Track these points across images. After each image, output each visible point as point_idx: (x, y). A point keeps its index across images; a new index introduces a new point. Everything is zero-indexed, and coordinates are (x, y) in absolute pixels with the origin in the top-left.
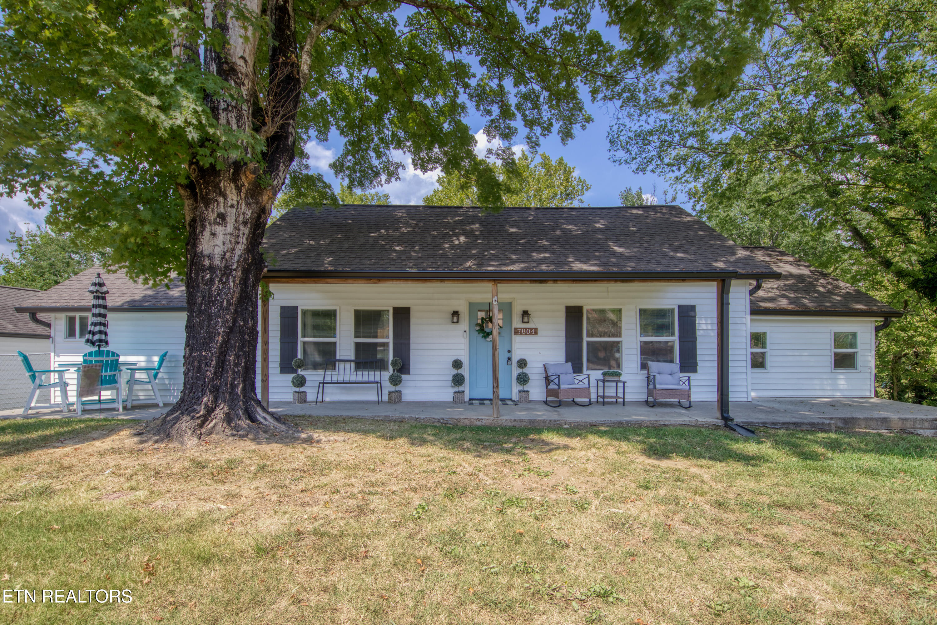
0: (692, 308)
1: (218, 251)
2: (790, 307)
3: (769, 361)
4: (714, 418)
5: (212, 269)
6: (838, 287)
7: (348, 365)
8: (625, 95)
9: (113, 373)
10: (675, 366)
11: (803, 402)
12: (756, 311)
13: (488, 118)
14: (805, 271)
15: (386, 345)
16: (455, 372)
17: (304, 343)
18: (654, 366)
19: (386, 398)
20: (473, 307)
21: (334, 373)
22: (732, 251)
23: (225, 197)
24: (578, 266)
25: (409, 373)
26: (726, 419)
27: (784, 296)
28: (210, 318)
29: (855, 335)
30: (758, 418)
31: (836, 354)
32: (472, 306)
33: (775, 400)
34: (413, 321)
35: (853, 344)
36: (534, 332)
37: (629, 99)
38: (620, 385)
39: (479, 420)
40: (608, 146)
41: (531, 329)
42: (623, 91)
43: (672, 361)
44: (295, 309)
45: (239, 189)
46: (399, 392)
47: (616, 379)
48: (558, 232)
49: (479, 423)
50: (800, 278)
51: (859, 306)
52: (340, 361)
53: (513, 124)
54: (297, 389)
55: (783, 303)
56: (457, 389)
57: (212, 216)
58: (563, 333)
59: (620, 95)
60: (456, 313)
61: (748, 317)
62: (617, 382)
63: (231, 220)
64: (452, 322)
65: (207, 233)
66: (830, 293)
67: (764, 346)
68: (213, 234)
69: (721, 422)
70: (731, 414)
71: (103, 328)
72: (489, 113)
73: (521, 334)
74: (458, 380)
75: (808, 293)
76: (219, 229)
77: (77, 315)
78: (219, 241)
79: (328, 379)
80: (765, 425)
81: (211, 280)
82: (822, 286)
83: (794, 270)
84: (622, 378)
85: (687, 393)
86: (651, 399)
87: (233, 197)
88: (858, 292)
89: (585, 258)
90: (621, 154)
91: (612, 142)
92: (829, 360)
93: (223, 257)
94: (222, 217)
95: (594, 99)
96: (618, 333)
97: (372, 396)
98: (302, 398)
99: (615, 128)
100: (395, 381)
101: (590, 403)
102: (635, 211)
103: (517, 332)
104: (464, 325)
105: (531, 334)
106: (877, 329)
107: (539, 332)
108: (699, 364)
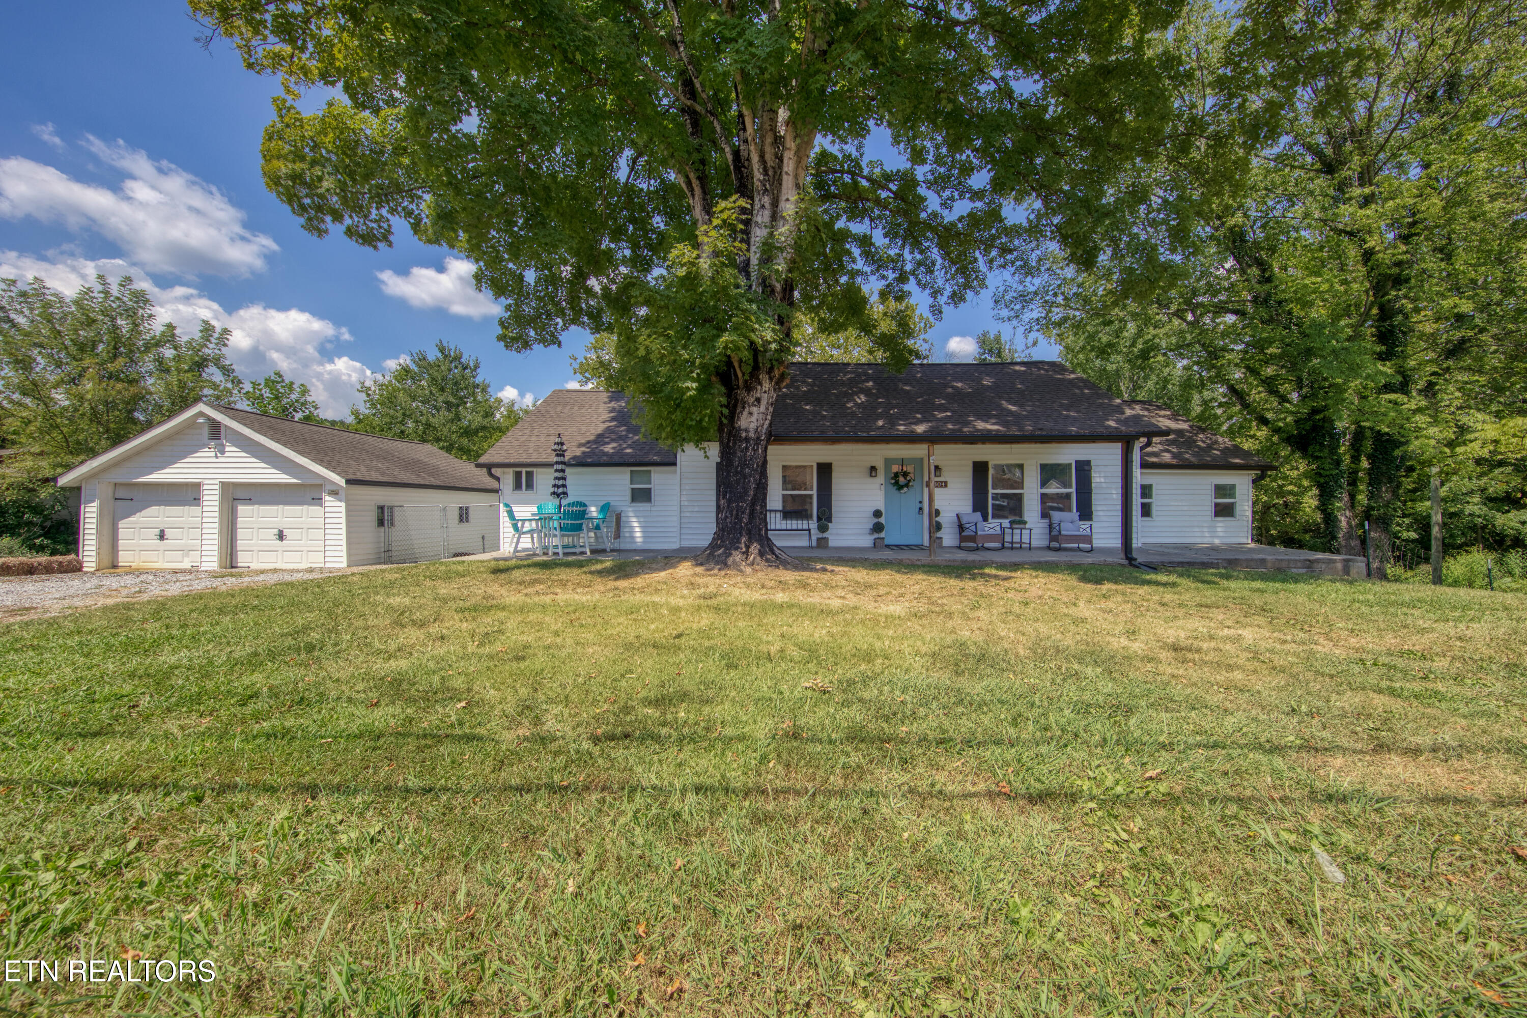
0: (1088, 463)
1: (752, 426)
2: (1174, 462)
3: (1155, 510)
4: (1120, 559)
5: (747, 439)
6: (1216, 442)
7: (778, 514)
8: (1018, 263)
10: (1074, 514)
11: (1187, 547)
12: (1145, 465)
13: (883, 283)
14: (1184, 426)
15: (811, 496)
16: (875, 520)
18: (1056, 516)
19: (814, 543)
20: (888, 462)
22: (1119, 410)
23: (761, 384)
24: (981, 425)
25: (832, 522)
26: (1130, 559)
27: (1167, 451)
28: (745, 477)
29: (1233, 487)
30: (1155, 559)
31: (1216, 505)
32: (886, 461)
33: (1161, 545)
34: (834, 475)
35: (1232, 496)
36: (946, 484)
37: (1021, 267)
38: (1026, 532)
40: (992, 304)
41: (942, 482)
42: (1016, 259)
43: (1070, 510)
45: (771, 379)
46: (826, 539)
47: (1021, 526)
48: (950, 390)
50: (1180, 432)
51: (1237, 461)
53: (906, 288)
55: (1167, 457)
56: (876, 536)
57: (751, 400)
58: (970, 486)
59: (1013, 263)
60: (873, 469)
61: (1141, 471)
62: (1022, 529)
63: (764, 403)
64: (870, 476)
65: (745, 413)
66: (1210, 447)
67: (1150, 497)
68: (751, 413)
69: (1125, 562)
70: (1134, 555)
72: (884, 277)
74: (878, 528)
75: (1189, 448)
76: (755, 410)
77: (524, 470)
78: (754, 419)
80: (1163, 564)
81: (747, 448)
82: (1202, 440)
83: (1173, 425)
84: (1026, 526)
85: (1088, 539)
86: (1055, 544)
87: (766, 385)
88: (1236, 446)
89: (986, 418)
90: (1005, 313)
91: (996, 302)
92: (1210, 509)
93: (756, 431)
94: (758, 400)
95: (991, 268)
96: (1020, 485)
97: (804, 543)
99: (1001, 289)
100: (823, 528)
101: (1003, 547)
102: (1017, 368)
104: (881, 478)
105: (942, 486)
106: (1254, 482)
107: (951, 485)
108: (1097, 514)
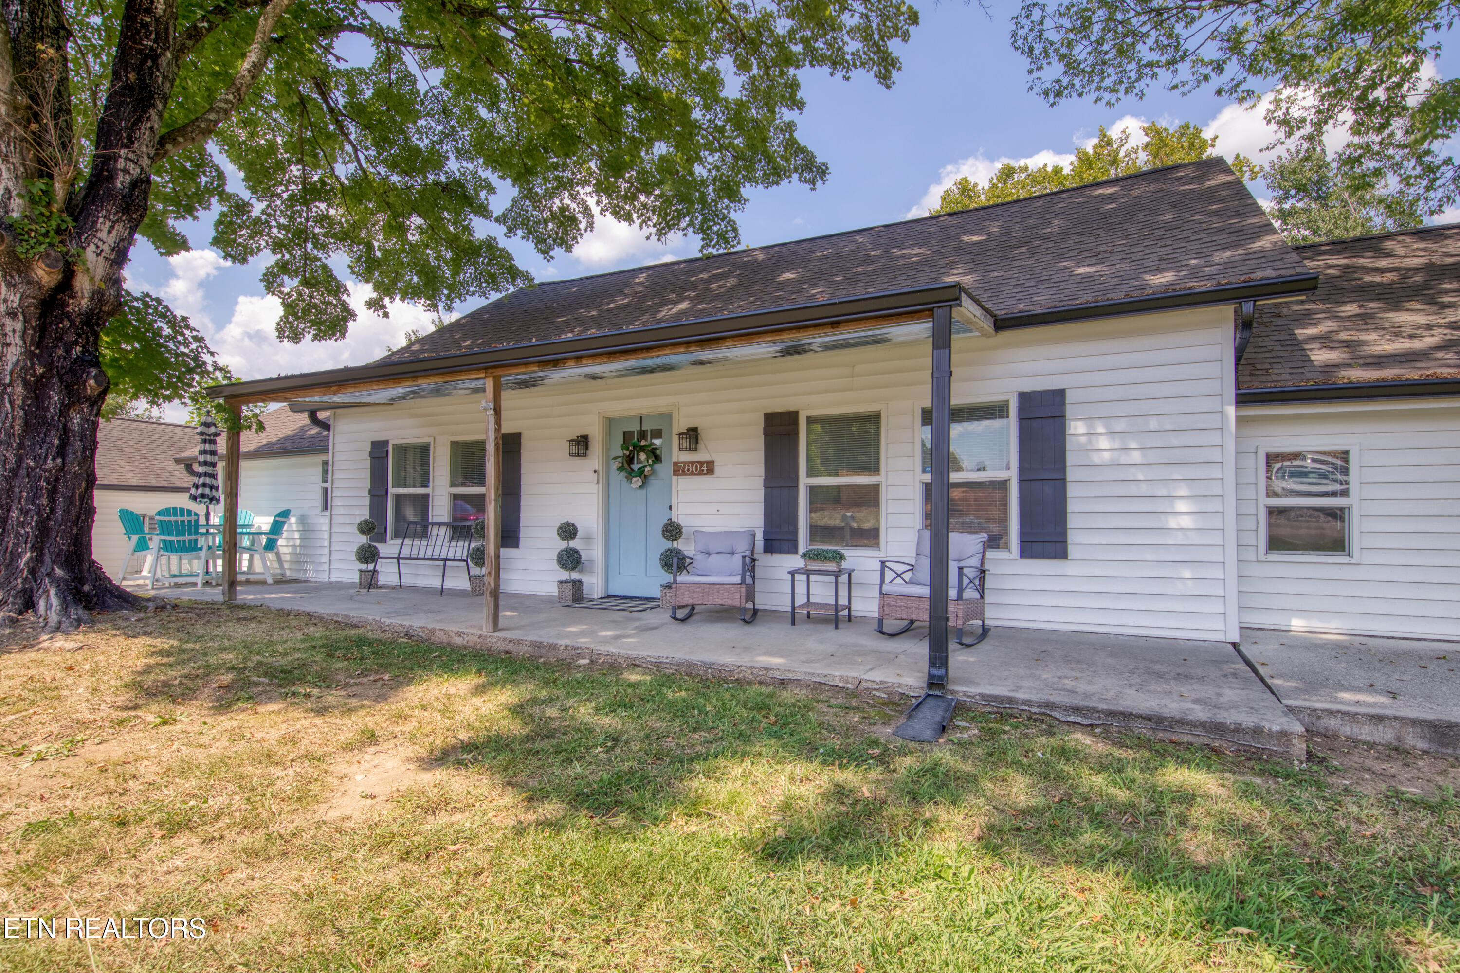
0: (1060, 396)
3: (1361, 531)
7: (443, 530)
9: (193, 537)
16: (564, 545)
17: (398, 498)
20: (615, 426)
21: (424, 543)
25: (517, 546)
32: (610, 423)
34: (524, 456)
36: (708, 468)
38: (844, 578)
39: (459, 634)
41: (701, 463)
43: (1004, 528)
44: (386, 443)
47: (831, 566)
49: (458, 641)
52: (433, 524)
54: (364, 567)
60: (583, 440)
61: (1231, 411)
62: (837, 574)
64: (571, 455)
71: (208, 480)
73: (684, 473)
74: (569, 560)
79: (406, 552)
84: (845, 565)
96: (873, 466)
98: (370, 581)
100: (475, 557)
103: (679, 470)
104: (596, 459)
105: (701, 473)
107: (718, 469)
108: (1074, 537)
